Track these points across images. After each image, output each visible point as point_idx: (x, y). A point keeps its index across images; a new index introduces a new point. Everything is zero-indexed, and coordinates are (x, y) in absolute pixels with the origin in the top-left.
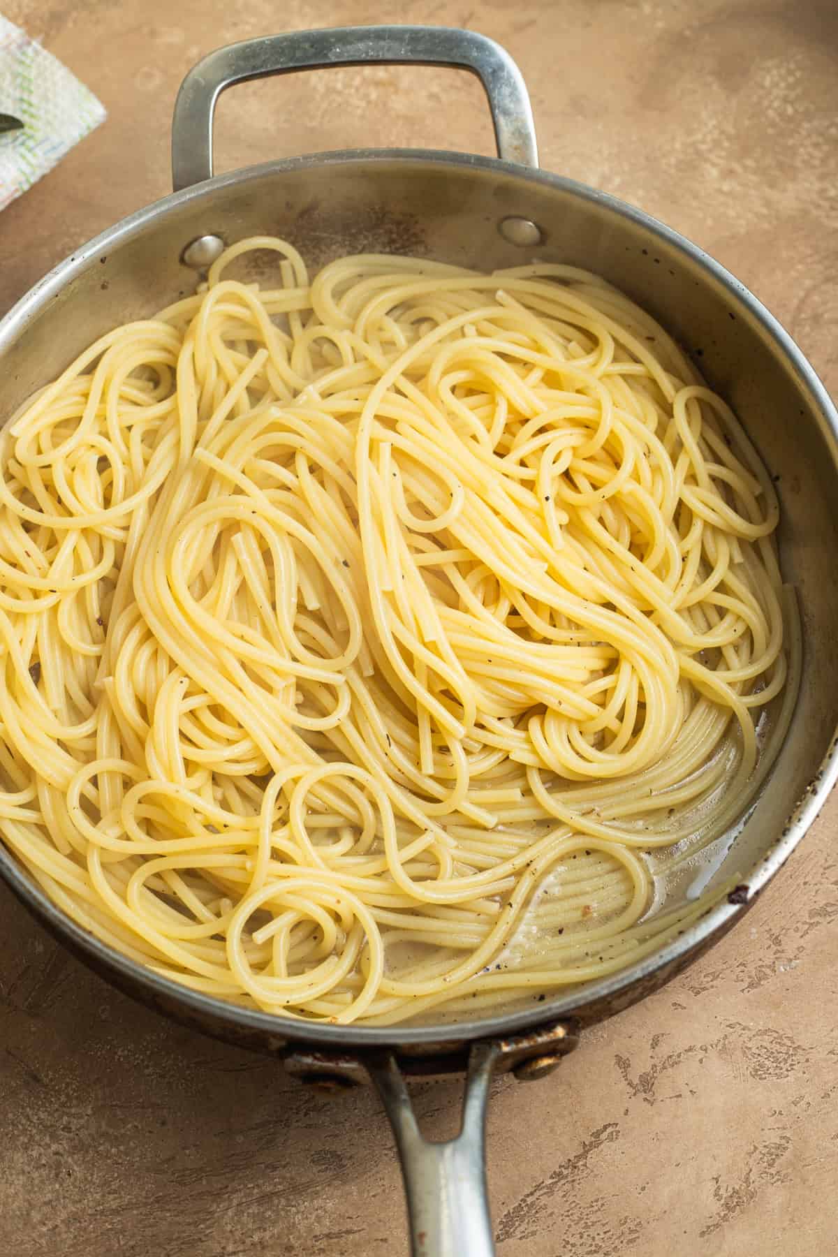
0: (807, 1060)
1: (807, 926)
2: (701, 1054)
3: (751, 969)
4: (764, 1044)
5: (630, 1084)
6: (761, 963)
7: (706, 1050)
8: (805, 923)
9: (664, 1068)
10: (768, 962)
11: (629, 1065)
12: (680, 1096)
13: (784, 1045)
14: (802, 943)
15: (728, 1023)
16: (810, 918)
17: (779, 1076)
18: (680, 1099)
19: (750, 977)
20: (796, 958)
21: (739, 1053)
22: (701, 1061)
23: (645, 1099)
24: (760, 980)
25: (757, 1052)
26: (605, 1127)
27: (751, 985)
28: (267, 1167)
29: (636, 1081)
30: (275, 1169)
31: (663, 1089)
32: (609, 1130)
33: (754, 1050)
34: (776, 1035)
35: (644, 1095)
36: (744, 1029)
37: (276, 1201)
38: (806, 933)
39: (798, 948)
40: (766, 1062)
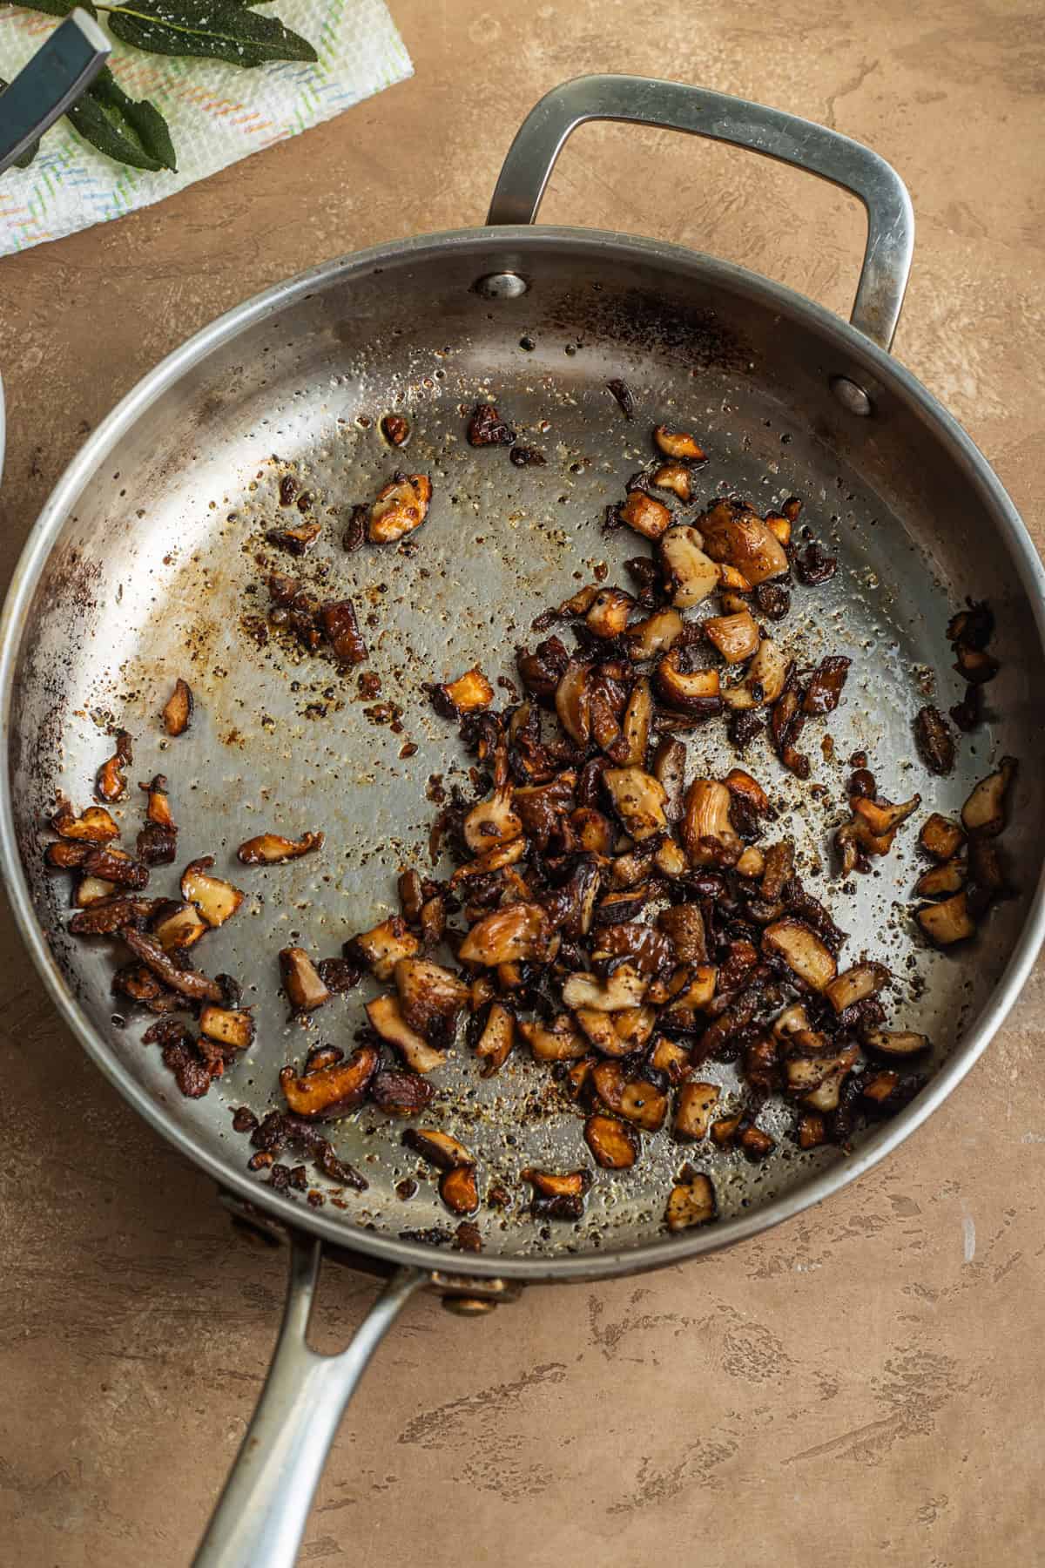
0: (788, 1373)
1: (843, 1232)
2: (679, 1326)
3: (767, 1256)
4: (749, 1339)
5: (595, 1330)
6: (779, 1253)
7: (686, 1324)
8: (843, 1228)
9: (636, 1326)
10: (788, 1255)
11: (601, 1310)
12: (642, 1361)
13: (770, 1348)
14: (831, 1247)
15: (720, 1304)
16: (851, 1225)
17: (752, 1378)
18: (639, 1365)
19: (762, 1264)
20: (819, 1261)
21: (719, 1339)
22: (677, 1333)
23: (604, 1352)
24: (772, 1270)
25: (739, 1344)
26: (553, 1365)
27: (759, 1273)
28: (196, 1282)
29: (602, 1330)
30: (203, 1287)
31: (627, 1347)
32: (555, 1370)
33: (736, 1342)
34: (765, 1334)
35: (605, 1346)
36: (735, 1316)
37: (193, 1320)
38: (840, 1238)
39: (825, 1252)
40: (745, 1359)
